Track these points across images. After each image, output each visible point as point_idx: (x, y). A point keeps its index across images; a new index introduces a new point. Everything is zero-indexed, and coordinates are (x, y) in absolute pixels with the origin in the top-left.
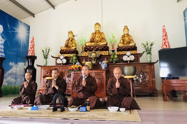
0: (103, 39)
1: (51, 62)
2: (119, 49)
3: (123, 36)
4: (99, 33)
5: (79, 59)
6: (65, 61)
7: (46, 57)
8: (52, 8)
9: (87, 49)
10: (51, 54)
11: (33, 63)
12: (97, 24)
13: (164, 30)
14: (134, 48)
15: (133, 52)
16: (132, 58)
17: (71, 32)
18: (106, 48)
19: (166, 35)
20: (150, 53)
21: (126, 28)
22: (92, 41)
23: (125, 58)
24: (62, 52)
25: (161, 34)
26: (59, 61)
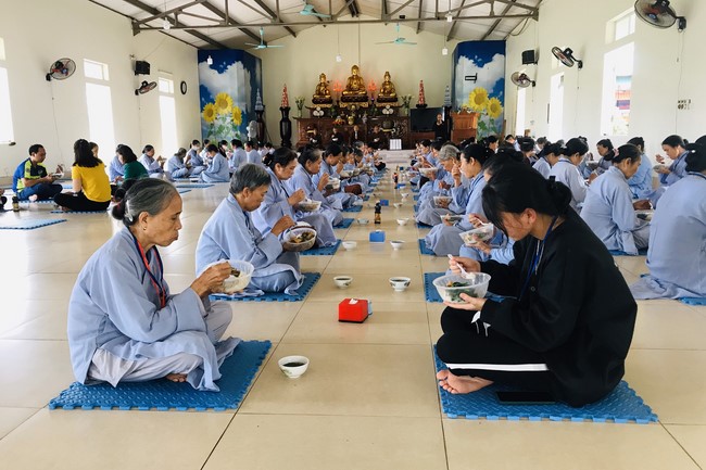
0: (361, 86)
1: (307, 114)
2: (380, 100)
3: (384, 84)
4: (358, 78)
5: (338, 110)
6: (322, 113)
7: (300, 109)
8: (291, 36)
9: (345, 99)
10: (306, 104)
11: (287, 114)
12: (355, 67)
13: (421, 85)
14: (395, 99)
15: (393, 104)
16: (392, 111)
17: (323, 76)
18: (365, 99)
19: (422, 90)
20: (408, 107)
21: (387, 74)
22: (349, 88)
23: (384, 111)
24: (315, 101)
25: (419, 89)
26: (315, 113)
